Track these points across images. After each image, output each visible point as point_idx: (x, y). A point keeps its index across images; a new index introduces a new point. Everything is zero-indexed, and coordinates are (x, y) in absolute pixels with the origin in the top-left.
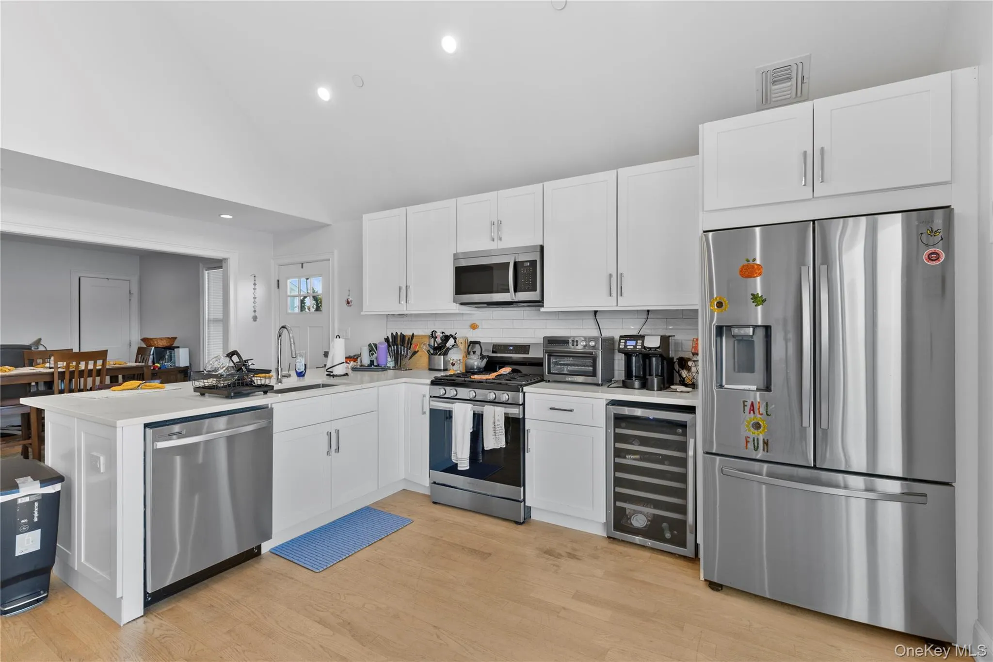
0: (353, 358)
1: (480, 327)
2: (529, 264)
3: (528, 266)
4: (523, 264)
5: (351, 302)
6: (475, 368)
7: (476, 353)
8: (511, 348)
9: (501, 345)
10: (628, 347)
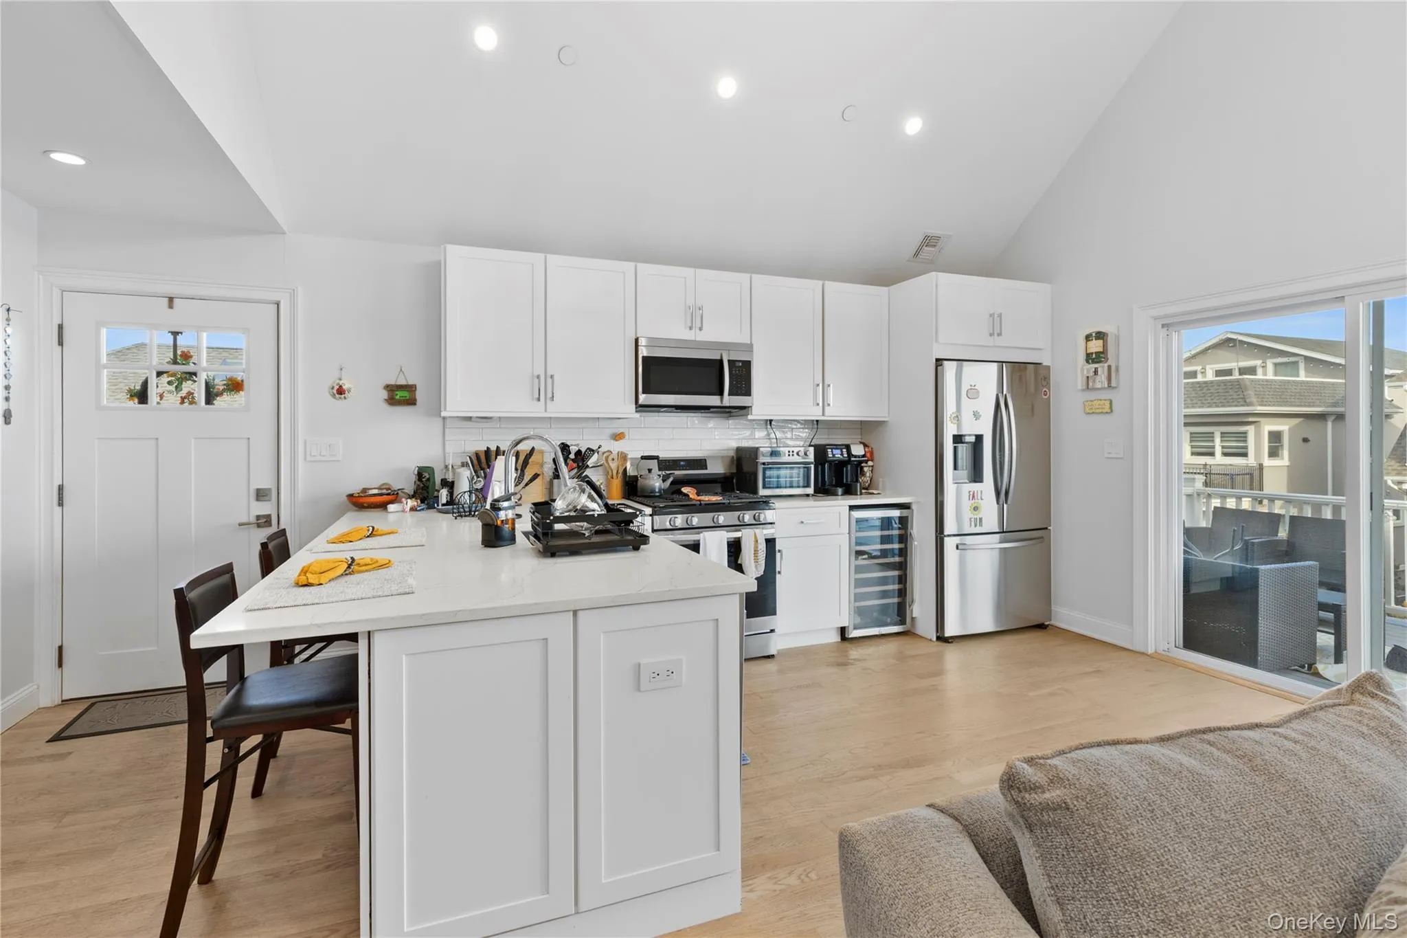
0: (393, 494)
1: (627, 437)
2: (741, 364)
3: (740, 367)
4: (735, 364)
5: (349, 391)
6: (657, 490)
7: (653, 471)
8: (682, 463)
9: (669, 460)
10: (836, 456)
